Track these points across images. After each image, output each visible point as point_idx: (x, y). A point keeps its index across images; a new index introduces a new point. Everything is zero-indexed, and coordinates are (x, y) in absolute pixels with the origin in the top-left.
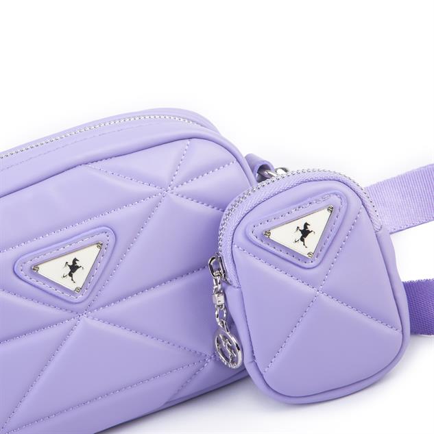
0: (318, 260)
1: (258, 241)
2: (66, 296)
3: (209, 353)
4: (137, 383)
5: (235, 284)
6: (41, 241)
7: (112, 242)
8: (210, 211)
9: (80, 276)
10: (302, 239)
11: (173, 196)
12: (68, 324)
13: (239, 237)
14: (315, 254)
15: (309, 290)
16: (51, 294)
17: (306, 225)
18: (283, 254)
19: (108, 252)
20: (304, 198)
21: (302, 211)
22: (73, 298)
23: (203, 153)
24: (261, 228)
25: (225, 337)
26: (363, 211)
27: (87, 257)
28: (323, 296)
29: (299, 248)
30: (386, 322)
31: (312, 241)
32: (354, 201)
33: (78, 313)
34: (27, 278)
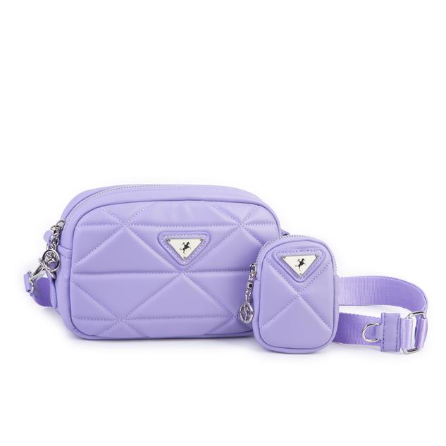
0: (304, 279)
1: (278, 260)
2: (178, 259)
3: (235, 315)
4: (197, 317)
5: (259, 279)
6: (175, 228)
7: (208, 240)
8: (257, 243)
9: (188, 252)
10: (299, 266)
11: (243, 229)
12: (174, 274)
13: (269, 256)
14: (303, 275)
15: (295, 292)
16: (171, 256)
17: (303, 260)
18: (288, 270)
19: (204, 245)
20: (305, 248)
21: (303, 253)
22: (181, 262)
23: (262, 214)
24: (281, 254)
25: (247, 306)
26: (331, 263)
27: (194, 243)
28: (301, 298)
29: (296, 269)
30: (326, 322)
31: (304, 268)
32: (328, 258)
33: (181, 271)
34: (163, 244)
